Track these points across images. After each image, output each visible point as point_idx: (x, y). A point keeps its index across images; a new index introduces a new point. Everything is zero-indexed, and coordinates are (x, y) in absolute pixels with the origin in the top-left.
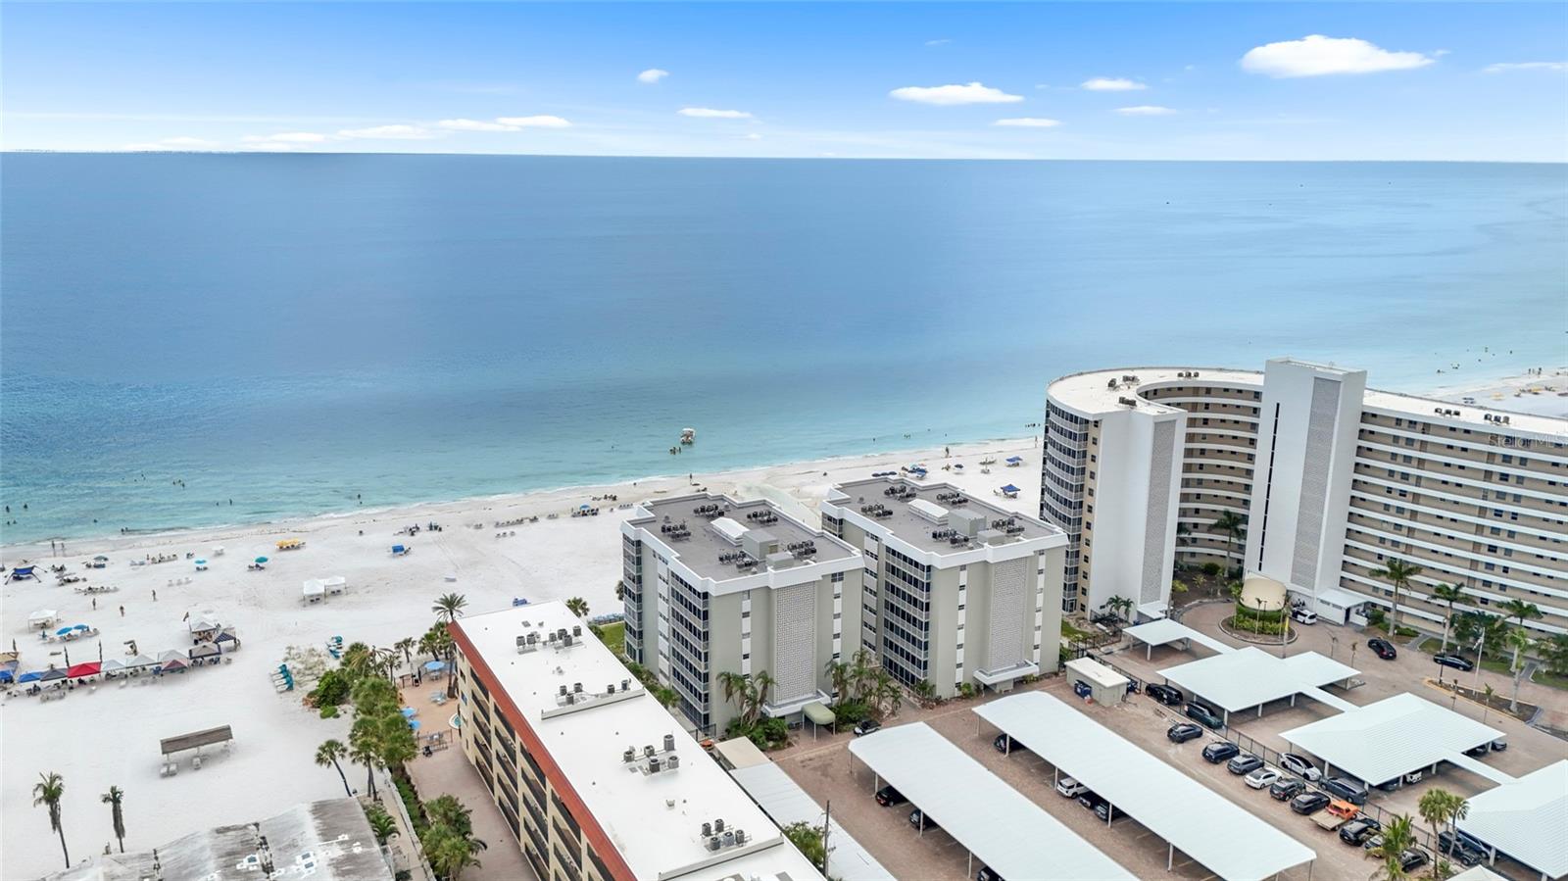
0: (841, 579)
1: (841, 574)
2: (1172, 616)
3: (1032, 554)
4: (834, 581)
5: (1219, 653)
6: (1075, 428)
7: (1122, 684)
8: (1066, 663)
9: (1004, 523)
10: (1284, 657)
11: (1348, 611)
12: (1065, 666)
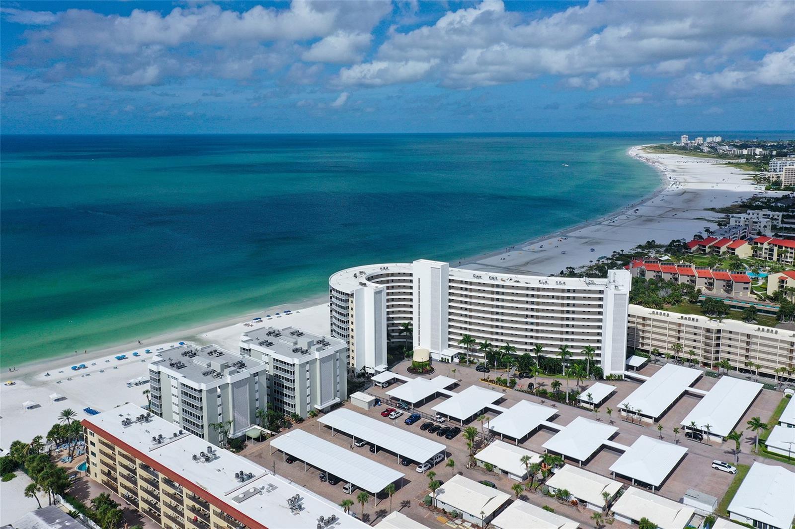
0: (257, 375)
1: (257, 373)
2: (388, 369)
3: (334, 353)
4: (255, 376)
5: (407, 382)
6: (344, 297)
7: (373, 400)
8: (350, 396)
9: (320, 341)
10: (430, 379)
11: (452, 357)
12: (350, 397)
